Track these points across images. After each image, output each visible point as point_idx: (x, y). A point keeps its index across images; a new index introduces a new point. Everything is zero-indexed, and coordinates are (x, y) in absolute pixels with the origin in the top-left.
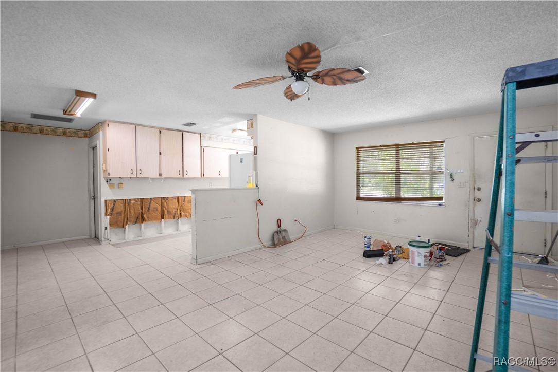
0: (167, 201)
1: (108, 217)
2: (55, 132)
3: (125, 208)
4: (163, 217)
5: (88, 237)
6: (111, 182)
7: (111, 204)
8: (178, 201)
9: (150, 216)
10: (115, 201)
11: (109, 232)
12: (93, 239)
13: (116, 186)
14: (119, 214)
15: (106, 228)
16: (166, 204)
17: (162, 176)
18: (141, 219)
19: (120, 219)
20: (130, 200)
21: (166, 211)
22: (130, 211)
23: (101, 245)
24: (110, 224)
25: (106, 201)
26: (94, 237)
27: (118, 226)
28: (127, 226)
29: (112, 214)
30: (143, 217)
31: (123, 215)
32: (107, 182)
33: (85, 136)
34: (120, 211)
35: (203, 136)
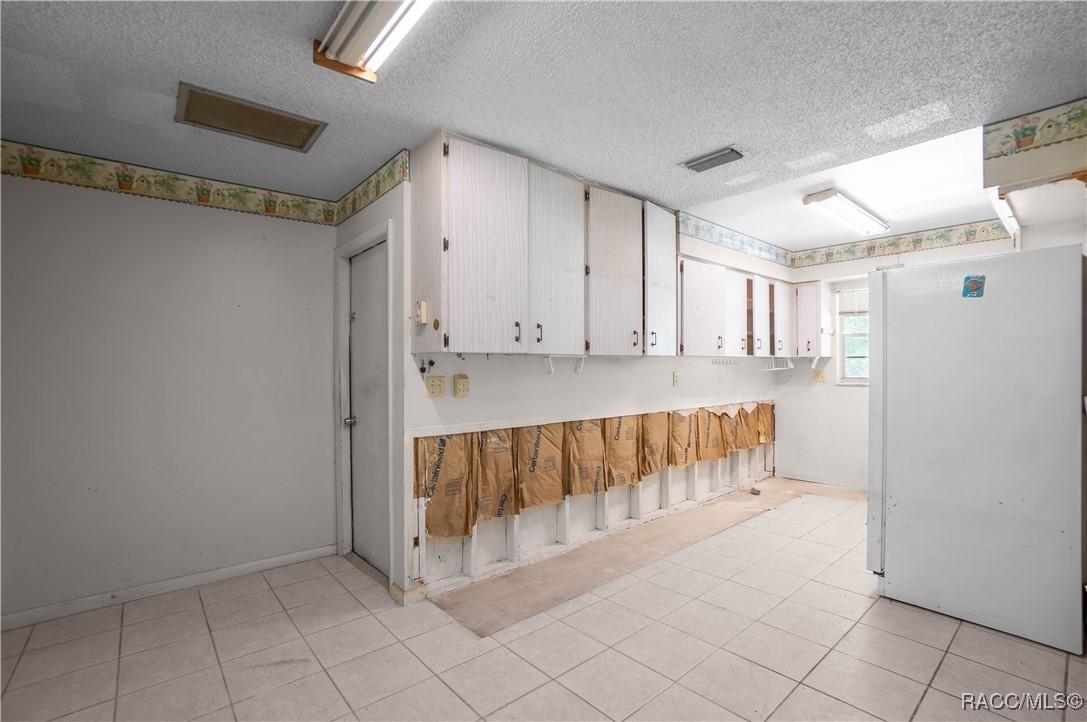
0: (578, 434)
1: (423, 501)
2: (243, 201)
3: (471, 464)
4: (567, 490)
5: (331, 550)
6: (433, 371)
7: (431, 454)
8: (603, 432)
9: (536, 486)
10: (443, 442)
11: (423, 556)
12: (346, 557)
13: (448, 387)
14: (452, 487)
15: (416, 542)
16: (574, 445)
17: (592, 351)
18: (512, 500)
19: (457, 504)
20: (484, 433)
21: (576, 466)
22: (485, 475)
23: (400, 603)
24: (427, 526)
25: (416, 440)
26: (348, 550)
27: (452, 532)
28: (475, 526)
29: (433, 489)
30: (518, 492)
31: (464, 489)
32: (423, 370)
33: (328, 218)
34: (456, 475)
35: (683, 221)
